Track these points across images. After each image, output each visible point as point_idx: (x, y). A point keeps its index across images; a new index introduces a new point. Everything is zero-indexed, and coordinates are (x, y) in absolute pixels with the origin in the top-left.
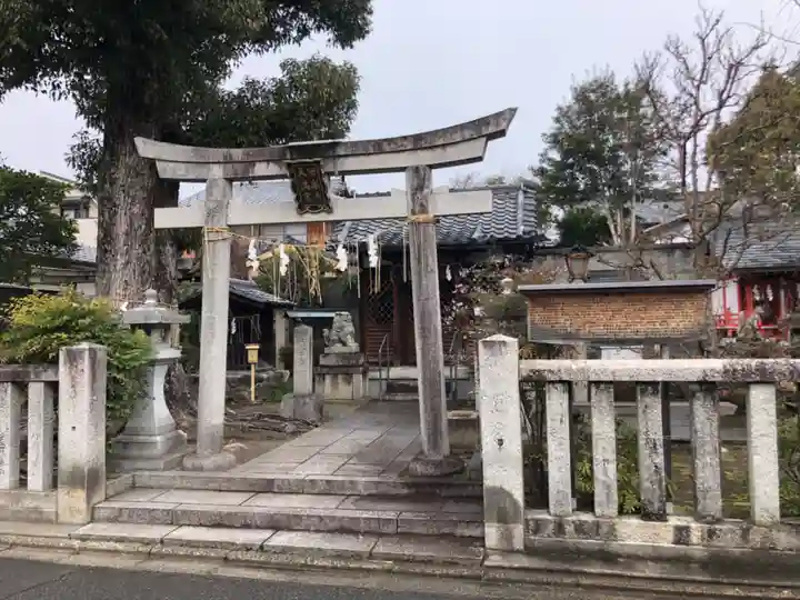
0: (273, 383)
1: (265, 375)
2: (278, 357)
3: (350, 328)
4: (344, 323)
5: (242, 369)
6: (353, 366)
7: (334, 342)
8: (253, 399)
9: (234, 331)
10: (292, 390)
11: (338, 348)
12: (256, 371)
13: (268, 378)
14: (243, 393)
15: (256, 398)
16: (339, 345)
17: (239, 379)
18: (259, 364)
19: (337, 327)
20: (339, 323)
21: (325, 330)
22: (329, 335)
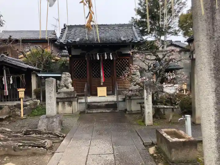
0: (33, 107)
1: (28, 103)
2: (33, 93)
3: (70, 80)
4: (67, 77)
5: (16, 100)
6: (72, 98)
7: (63, 87)
8: (22, 116)
9: (11, 82)
10: (45, 114)
11: (65, 89)
12: (24, 101)
13: (30, 105)
14: (17, 113)
15: (24, 115)
16: (65, 88)
17: (15, 106)
18: (25, 98)
19: (64, 80)
20: (65, 78)
21: (58, 81)
22: (60, 83)
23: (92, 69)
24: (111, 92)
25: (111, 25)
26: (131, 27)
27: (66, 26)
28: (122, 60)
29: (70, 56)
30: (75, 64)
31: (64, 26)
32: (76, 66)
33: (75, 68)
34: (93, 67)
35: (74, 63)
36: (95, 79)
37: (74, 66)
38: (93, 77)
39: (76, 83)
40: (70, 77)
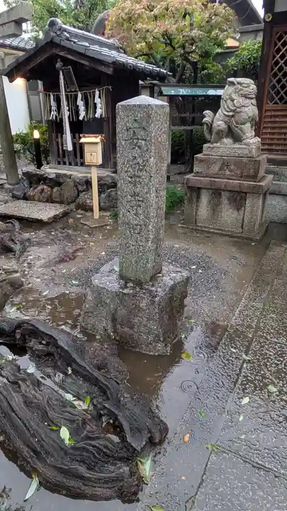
19: (228, 107)
20: (233, 100)
21: (207, 112)
22: (212, 122)
29: (269, 17)
30: (278, 51)
35: (279, 44)
39: (273, 119)
40: (252, 98)
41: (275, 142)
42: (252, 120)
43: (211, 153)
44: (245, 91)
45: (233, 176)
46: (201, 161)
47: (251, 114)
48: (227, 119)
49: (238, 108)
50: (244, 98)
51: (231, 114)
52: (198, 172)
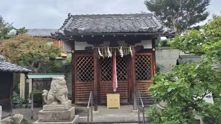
19: (54, 89)
20: (55, 86)
21: (45, 91)
22: (47, 95)
23: (102, 69)
24: (126, 101)
25: (126, 15)
26: (150, 17)
27: (70, 16)
28: (142, 57)
29: (73, 51)
30: (78, 63)
31: (69, 16)
32: (80, 65)
33: (78, 67)
34: (103, 67)
35: (78, 61)
36: (105, 82)
37: (77, 65)
38: (103, 79)
39: (80, 87)
40: (64, 85)
41: (82, 96)
42: (65, 94)
43: (47, 110)
44: (61, 82)
45: (58, 120)
46: (42, 114)
47: (64, 92)
48: (54, 94)
49: (58, 89)
50: (60, 85)
51: (55, 91)
52: (40, 120)
